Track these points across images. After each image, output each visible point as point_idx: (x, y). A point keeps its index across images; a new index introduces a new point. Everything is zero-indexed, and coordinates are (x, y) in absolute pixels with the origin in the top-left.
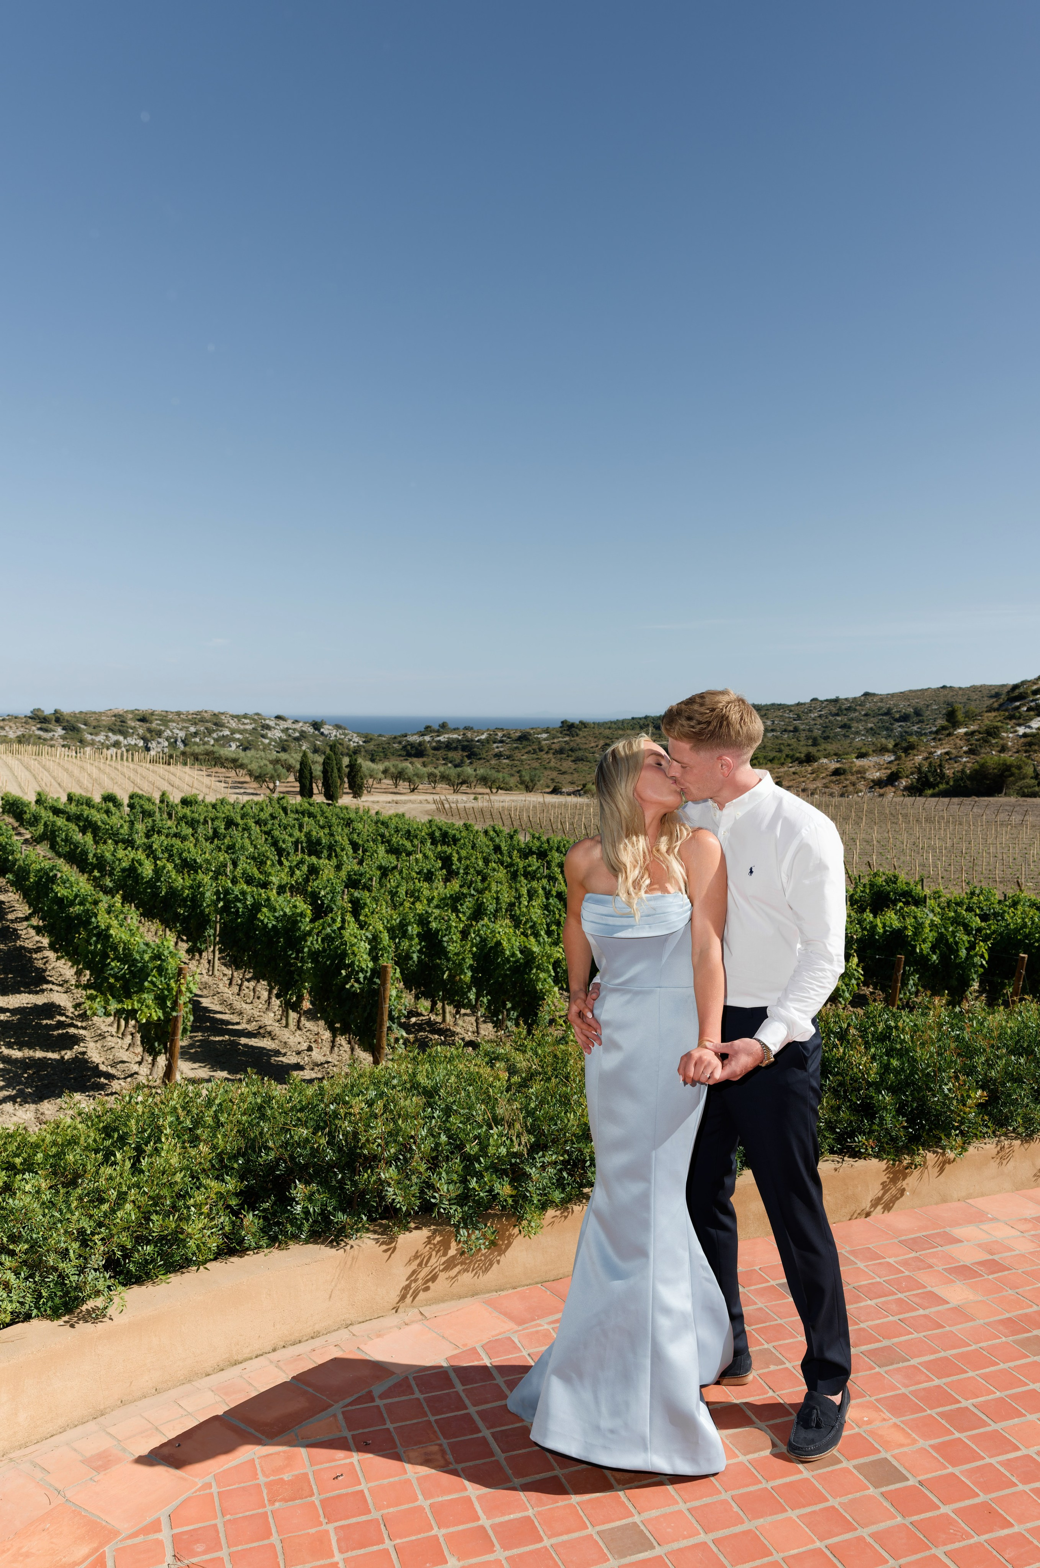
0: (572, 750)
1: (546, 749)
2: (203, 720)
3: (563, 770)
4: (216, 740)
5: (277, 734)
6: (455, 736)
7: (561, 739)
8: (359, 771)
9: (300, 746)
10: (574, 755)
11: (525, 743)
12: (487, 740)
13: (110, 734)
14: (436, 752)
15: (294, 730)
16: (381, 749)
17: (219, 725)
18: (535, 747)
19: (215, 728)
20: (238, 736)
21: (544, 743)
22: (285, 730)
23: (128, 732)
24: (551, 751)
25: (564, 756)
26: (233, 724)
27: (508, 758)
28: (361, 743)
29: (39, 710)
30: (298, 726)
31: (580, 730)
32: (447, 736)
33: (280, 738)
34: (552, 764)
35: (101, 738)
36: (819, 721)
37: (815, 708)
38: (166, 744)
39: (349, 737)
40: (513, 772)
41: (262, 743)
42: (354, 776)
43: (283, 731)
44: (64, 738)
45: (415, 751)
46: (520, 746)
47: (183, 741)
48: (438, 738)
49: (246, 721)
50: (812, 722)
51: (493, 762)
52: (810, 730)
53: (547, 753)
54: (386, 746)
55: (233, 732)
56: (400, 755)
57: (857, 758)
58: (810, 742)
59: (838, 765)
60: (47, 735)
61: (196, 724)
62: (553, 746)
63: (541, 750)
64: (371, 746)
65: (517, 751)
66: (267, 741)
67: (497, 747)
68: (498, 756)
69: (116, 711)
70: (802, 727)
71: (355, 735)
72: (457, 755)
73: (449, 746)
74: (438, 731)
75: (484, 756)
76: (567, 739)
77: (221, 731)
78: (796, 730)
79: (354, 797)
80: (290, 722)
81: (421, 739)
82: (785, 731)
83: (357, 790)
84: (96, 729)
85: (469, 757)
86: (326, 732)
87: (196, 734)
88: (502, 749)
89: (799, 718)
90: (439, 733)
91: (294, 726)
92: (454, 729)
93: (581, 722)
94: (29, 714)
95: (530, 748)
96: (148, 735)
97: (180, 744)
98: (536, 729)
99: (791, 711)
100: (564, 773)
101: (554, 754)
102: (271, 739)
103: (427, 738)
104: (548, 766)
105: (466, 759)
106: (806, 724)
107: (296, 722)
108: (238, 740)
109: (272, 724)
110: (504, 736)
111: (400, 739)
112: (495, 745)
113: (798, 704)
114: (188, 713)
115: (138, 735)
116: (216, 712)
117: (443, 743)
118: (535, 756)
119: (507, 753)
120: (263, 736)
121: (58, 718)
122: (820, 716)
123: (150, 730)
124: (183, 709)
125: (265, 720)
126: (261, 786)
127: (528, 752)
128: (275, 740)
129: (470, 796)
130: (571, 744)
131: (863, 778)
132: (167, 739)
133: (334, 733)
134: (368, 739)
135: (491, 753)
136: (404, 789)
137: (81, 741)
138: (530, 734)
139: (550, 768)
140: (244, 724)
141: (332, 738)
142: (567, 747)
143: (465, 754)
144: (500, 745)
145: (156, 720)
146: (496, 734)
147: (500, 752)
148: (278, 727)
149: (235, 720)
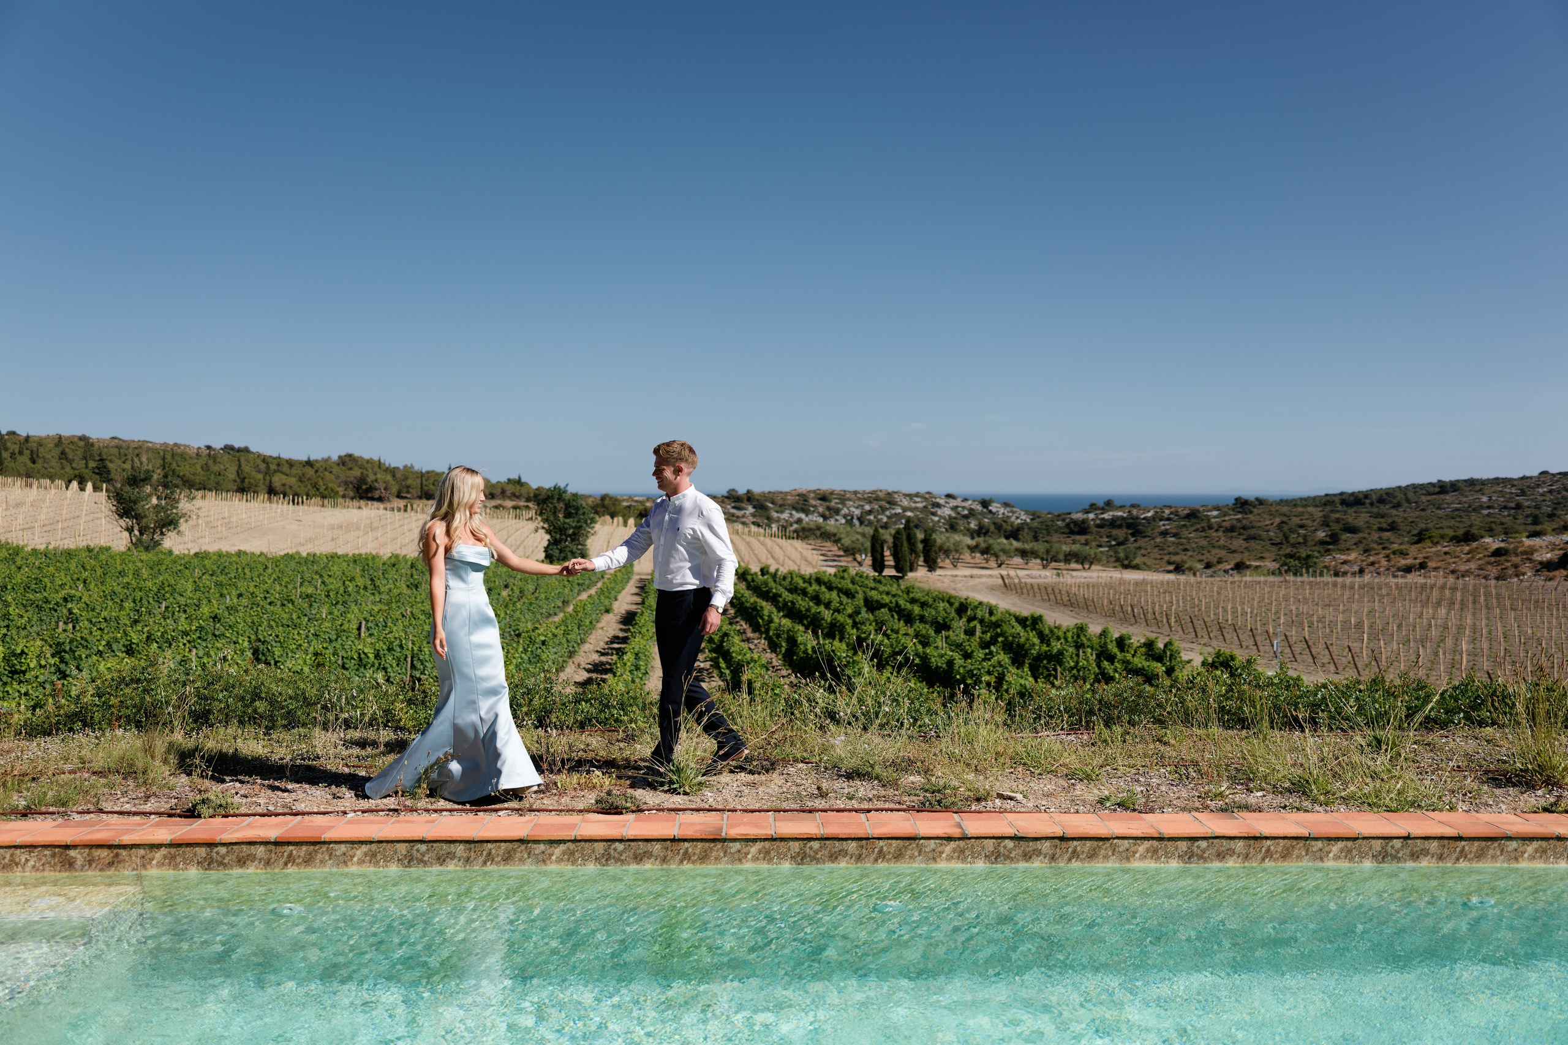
0: (1244, 528)
1: (1216, 527)
2: (877, 499)
3: (1233, 548)
4: (889, 517)
5: (947, 512)
6: (1120, 514)
7: (1232, 517)
8: (933, 546)
9: (969, 523)
10: (1246, 533)
11: (1193, 520)
12: (1153, 518)
13: (794, 512)
14: (1100, 530)
15: (964, 508)
16: (1044, 527)
17: (892, 503)
18: (1204, 524)
19: (888, 506)
20: (908, 513)
21: (1213, 520)
22: (955, 508)
23: (809, 510)
24: (1222, 529)
25: (1235, 534)
26: (905, 502)
27: (1175, 535)
28: (1027, 520)
29: (733, 491)
31: (1254, 507)
32: (1111, 513)
33: (950, 516)
34: (1222, 542)
35: (785, 515)
36: (1549, 497)
37: (1544, 482)
38: (843, 521)
39: (1016, 514)
41: (933, 520)
42: (929, 551)
43: (952, 509)
44: (753, 515)
45: (1079, 528)
46: (1188, 524)
47: (859, 519)
48: (1102, 516)
49: (918, 499)
50: (1541, 498)
51: (1158, 540)
52: (1537, 507)
53: (1217, 531)
54: (1050, 523)
55: (905, 509)
56: (1064, 533)
57: (1528, 537)
58: (1530, 520)
59: (1502, 545)
60: (740, 513)
61: (870, 502)
62: (1224, 524)
63: (1210, 528)
64: (1035, 524)
65: (1184, 529)
66: (936, 519)
67: (1164, 525)
68: (1164, 534)
69: (800, 491)
70: (1526, 504)
71: (1022, 513)
72: (1121, 533)
73: (1113, 523)
74: (1103, 509)
75: (1149, 533)
76: (1239, 516)
77: (893, 509)
78: (1518, 507)
79: (930, 571)
80: (959, 500)
81: (1085, 516)
82: (1505, 507)
83: (931, 565)
84: (781, 508)
85: (1133, 535)
86: (994, 510)
87: (870, 512)
88: (1168, 527)
89: (1523, 493)
90: (1103, 510)
91: (964, 504)
92: (1120, 507)
93: (1257, 499)
94: (726, 494)
95: (1198, 526)
96: (827, 513)
97: (857, 522)
98: (1206, 505)
99: (1513, 486)
100: (1234, 552)
101: (1224, 532)
102: (941, 517)
103: (1091, 516)
104: (1216, 544)
105: (1130, 537)
106: (1532, 500)
107: (965, 500)
108: (909, 517)
109: (942, 502)
110: (1171, 513)
111: (1063, 516)
112: (1162, 523)
113: (1524, 478)
114: (864, 492)
115: (818, 513)
116: (890, 490)
117: (1108, 520)
118: (1203, 534)
119: (1174, 531)
120: (934, 514)
121: (750, 497)
122: (1551, 491)
123: (829, 508)
124: (860, 488)
125: (935, 498)
126: (850, 559)
127: (1196, 530)
128: (944, 518)
129: (1055, 572)
130: (1244, 522)
131: (1530, 559)
132: (845, 517)
133: (1002, 510)
134: (1035, 516)
135: (1158, 530)
136: (993, 563)
137: (769, 518)
138: (1198, 511)
139: (1219, 547)
140: (915, 502)
141: (1001, 516)
142: (1238, 524)
143: (1130, 531)
144: (1167, 522)
145: (835, 498)
146: (1163, 512)
147: (1166, 530)
148: (947, 505)
149: (908, 498)
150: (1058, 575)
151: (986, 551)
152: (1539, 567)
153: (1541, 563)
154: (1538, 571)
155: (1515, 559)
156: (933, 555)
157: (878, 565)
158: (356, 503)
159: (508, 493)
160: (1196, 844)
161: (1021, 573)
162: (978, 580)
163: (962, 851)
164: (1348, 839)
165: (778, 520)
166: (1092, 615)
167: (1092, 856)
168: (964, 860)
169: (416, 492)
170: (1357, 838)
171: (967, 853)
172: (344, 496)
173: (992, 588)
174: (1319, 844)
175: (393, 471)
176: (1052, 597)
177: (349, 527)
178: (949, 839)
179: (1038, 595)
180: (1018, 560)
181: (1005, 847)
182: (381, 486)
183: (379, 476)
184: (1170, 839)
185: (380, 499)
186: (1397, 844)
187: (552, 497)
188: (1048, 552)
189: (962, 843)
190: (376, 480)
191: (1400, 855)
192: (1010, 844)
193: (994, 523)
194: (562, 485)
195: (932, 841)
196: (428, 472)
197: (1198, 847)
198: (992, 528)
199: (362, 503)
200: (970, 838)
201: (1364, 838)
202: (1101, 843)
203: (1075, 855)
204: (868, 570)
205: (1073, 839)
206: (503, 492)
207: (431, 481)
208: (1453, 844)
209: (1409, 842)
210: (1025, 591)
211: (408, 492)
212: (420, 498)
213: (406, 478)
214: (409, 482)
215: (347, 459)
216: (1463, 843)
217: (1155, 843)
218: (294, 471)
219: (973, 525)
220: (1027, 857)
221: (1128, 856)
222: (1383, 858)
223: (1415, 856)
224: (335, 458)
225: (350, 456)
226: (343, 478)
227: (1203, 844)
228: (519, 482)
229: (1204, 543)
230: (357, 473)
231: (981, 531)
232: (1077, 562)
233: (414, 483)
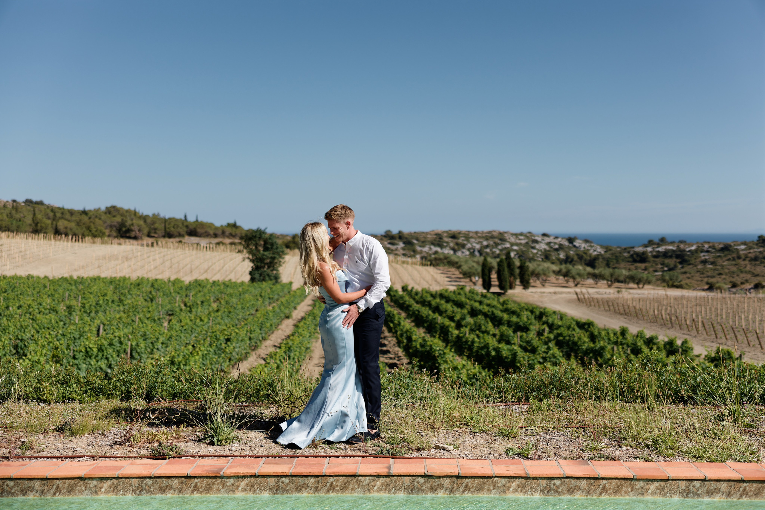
0: (764, 258)
1: (743, 257)
2: (492, 237)
3: (756, 273)
4: (501, 250)
5: (543, 246)
6: (670, 247)
7: (756, 250)
8: (527, 271)
9: (559, 254)
11: (726, 252)
12: (696, 251)
13: (432, 247)
14: (656, 259)
15: (555, 243)
16: (614, 257)
17: (503, 240)
18: (735, 255)
19: (499, 242)
20: (515, 248)
21: (741, 252)
22: (549, 244)
23: (443, 245)
24: (748, 259)
25: (758, 263)
26: (513, 240)
27: (712, 263)
29: (389, 231)
32: (664, 247)
33: (545, 249)
34: (748, 268)
35: (425, 249)
38: (468, 253)
39: (594, 248)
41: (532, 253)
42: (524, 274)
44: (403, 249)
45: (641, 258)
46: (722, 255)
47: (479, 251)
48: (658, 249)
49: (522, 237)
51: (700, 267)
53: (744, 260)
54: (618, 255)
55: (512, 244)
56: (628, 262)
60: (394, 247)
61: (487, 239)
62: (750, 255)
63: (739, 257)
64: (608, 255)
65: (719, 259)
66: (535, 251)
67: (704, 256)
68: (704, 262)
69: (437, 232)
71: (599, 247)
72: (671, 262)
73: (666, 255)
75: (693, 262)
76: (762, 249)
77: (504, 244)
79: (524, 289)
80: (552, 238)
81: (645, 249)
83: (526, 284)
84: (423, 243)
85: (681, 263)
86: (577, 245)
87: (487, 247)
88: (707, 257)
90: (659, 245)
91: (555, 241)
92: (671, 242)
94: (383, 234)
95: (730, 257)
96: (456, 247)
97: (477, 253)
98: (736, 241)
100: (755, 275)
101: (749, 261)
102: (538, 250)
103: (649, 249)
104: (744, 270)
105: (678, 264)
107: (556, 238)
108: (515, 250)
109: (539, 239)
110: (710, 247)
111: (628, 250)
112: (702, 254)
114: (483, 232)
115: (450, 247)
116: (502, 231)
117: (661, 252)
118: (734, 262)
119: (712, 260)
120: (533, 248)
121: (401, 236)
123: (457, 244)
125: (534, 236)
126: (468, 280)
127: (729, 260)
128: (541, 251)
129: (617, 290)
130: (764, 253)
132: (469, 250)
133: (583, 245)
134: (607, 249)
135: (699, 260)
136: (571, 283)
137: (414, 251)
138: (730, 246)
140: (520, 239)
141: (582, 249)
142: (761, 256)
143: (678, 260)
144: (706, 254)
145: (462, 237)
146: (704, 246)
147: (706, 259)
148: (543, 242)
149: (514, 237)
150: (618, 292)
151: (566, 275)
156: (526, 277)
157: (487, 285)
158: (116, 241)
159: (227, 233)
160: (553, 482)
161: (591, 291)
162: (559, 296)
163: (388, 485)
164: (661, 480)
165: (421, 252)
166: (640, 322)
167: (479, 489)
168: (389, 491)
169: (161, 233)
170: (668, 480)
171: (392, 486)
172: (109, 236)
173: (570, 301)
174: (641, 483)
175: (144, 218)
176: (612, 308)
177: (111, 257)
178: (379, 476)
179: (602, 306)
180: (590, 281)
181: (418, 482)
182: (135, 228)
183: (134, 221)
184: (534, 478)
185: (135, 238)
186: (697, 484)
187: (255, 237)
188: (612, 275)
189: (388, 480)
190: (132, 225)
191: (699, 492)
192: (421, 480)
193: (578, 255)
194: (263, 228)
195: (367, 478)
196: (170, 219)
197: (554, 484)
198: (576, 258)
199: (122, 240)
200: (394, 476)
201: (673, 480)
202: (486, 480)
203: (467, 488)
204: (479, 289)
205: (466, 477)
206: (223, 233)
207: (172, 225)
208: (738, 485)
209: (706, 483)
210: (592, 304)
211: (155, 233)
212: (164, 237)
213: (154, 223)
214: (156, 225)
215: (112, 210)
216: (745, 484)
217: (523, 481)
218: (74, 218)
219: (562, 256)
220: (434, 489)
221: (505, 490)
222: (687, 494)
223: (710, 493)
224: (103, 208)
225: (114, 207)
226: (109, 222)
227: (558, 482)
228: (234, 226)
229: (734, 269)
230: (118, 219)
231: (568, 260)
232: (634, 282)
233: (160, 226)
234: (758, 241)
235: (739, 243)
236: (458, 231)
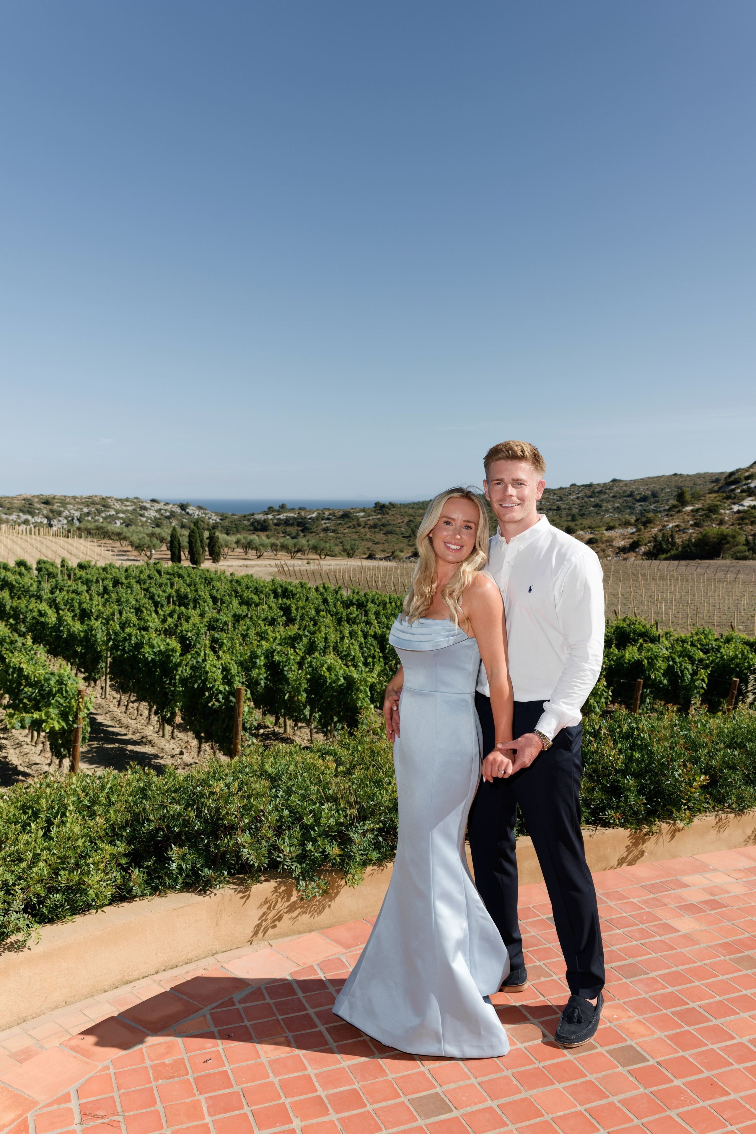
0: (383, 525)
1: (363, 525)
2: (94, 503)
3: (377, 541)
4: (104, 519)
5: (152, 514)
6: (292, 515)
7: (374, 517)
8: (217, 542)
9: (171, 523)
10: (385, 529)
11: (346, 520)
12: (317, 518)
13: (21, 514)
14: (277, 527)
15: (166, 510)
16: (234, 525)
17: (106, 506)
18: (355, 523)
19: (103, 509)
20: (121, 515)
21: (361, 520)
22: (159, 511)
23: (35, 512)
24: (367, 526)
25: (377, 530)
26: (118, 506)
27: (333, 531)
28: (218, 520)
30: (168, 507)
31: (390, 509)
32: (285, 514)
33: (155, 517)
34: (368, 536)
35: (14, 517)
36: (577, 502)
37: (574, 492)
38: (65, 521)
39: (209, 516)
40: (337, 543)
41: (141, 521)
42: (213, 546)
43: (157, 511)
45: (261, 527)
46: (343, 522)
47: (78, 520)
48: (279, 517)
49: (128, 504)
50: (572, 503)
51: (322, 535)
52: (570, 509)
53: (364, 527)
54: (238, 523)
55: (118, 512)
56: (249, 530)
58: (570, 518)
59: (591, 536)
61: (88, 506)
62: (369, 522)
63: (359, 525)
64: (226, 523)
65: (340, 526)
66: (144, 519)
67: (325, 523)
68: (326, 530)
69: (25, 496)
70: (563, 506)
71: (213, 514)
72: (293, 530)
73: (287, 522)
74: (278, 511)
75: (315, 530)
76: (379, 516)
77: (108, 511)
78: (558, 509)
79: (214, 562)
80: (162, 504)
81: (265, 517)
82: (550, 509)
83: (215, 557)
84: (10, 510)
85: (303, 531)
86: (191, 512)
87: (88, 514)
88: (328, 525)
89: (561, 499)
90: (279, 512)
91: (166, 507)
92: (291, 509)
93: (391, 504)
95: (351, 524)
96: (51, 515)
97: (76, 522)
98: (355, 509)
99: (555, 494)
100: (377, 543)
101: (369, 528)
102: (148, 518)
103: (270, 517)
104: (364, 538)
105: (300, 532)
106: (567, 504)
107: (167, 504)
108: (122, 518)
109: (148, 505)
110: (330, 514)
111: (248, 517)
112: (323, 522)
113: (561, 489)
114: (82, 498)
115: (43, 514)
116: (104, 496)
117: (283, 520)
118: (354, 530)
119: (333, 528)
120: (141, 515)
122: (578, 498)
123: (52, 511)
124: (78, 494)
125: (142, 502)
127: (349, 527)
128: (151, 518)
129: (304, 561)
130: (383, 520)
131: (612, 546)
132: (66, 518)
133: (197, 512)
134: (223, 517)
135: (320, 528)
138: (350, 513)
139: (367, 540)
140: (126, 506)
141: (196, 517)
142: (379, 523)
143: (300, 528)
144: (327, 521)
145: (57, 503)
146: (324, 513)
147: (327, 527)
148: (153, 508)
149: (119, 502)
150: (308, 563)
152: (618, 551)
153: (619, 548)
154: (617, 553)
155: (603, 546)
157: (176, 558)
219: (175, 524)
234: (374, 507)
235: (357, 510)
236: (52, 496)
